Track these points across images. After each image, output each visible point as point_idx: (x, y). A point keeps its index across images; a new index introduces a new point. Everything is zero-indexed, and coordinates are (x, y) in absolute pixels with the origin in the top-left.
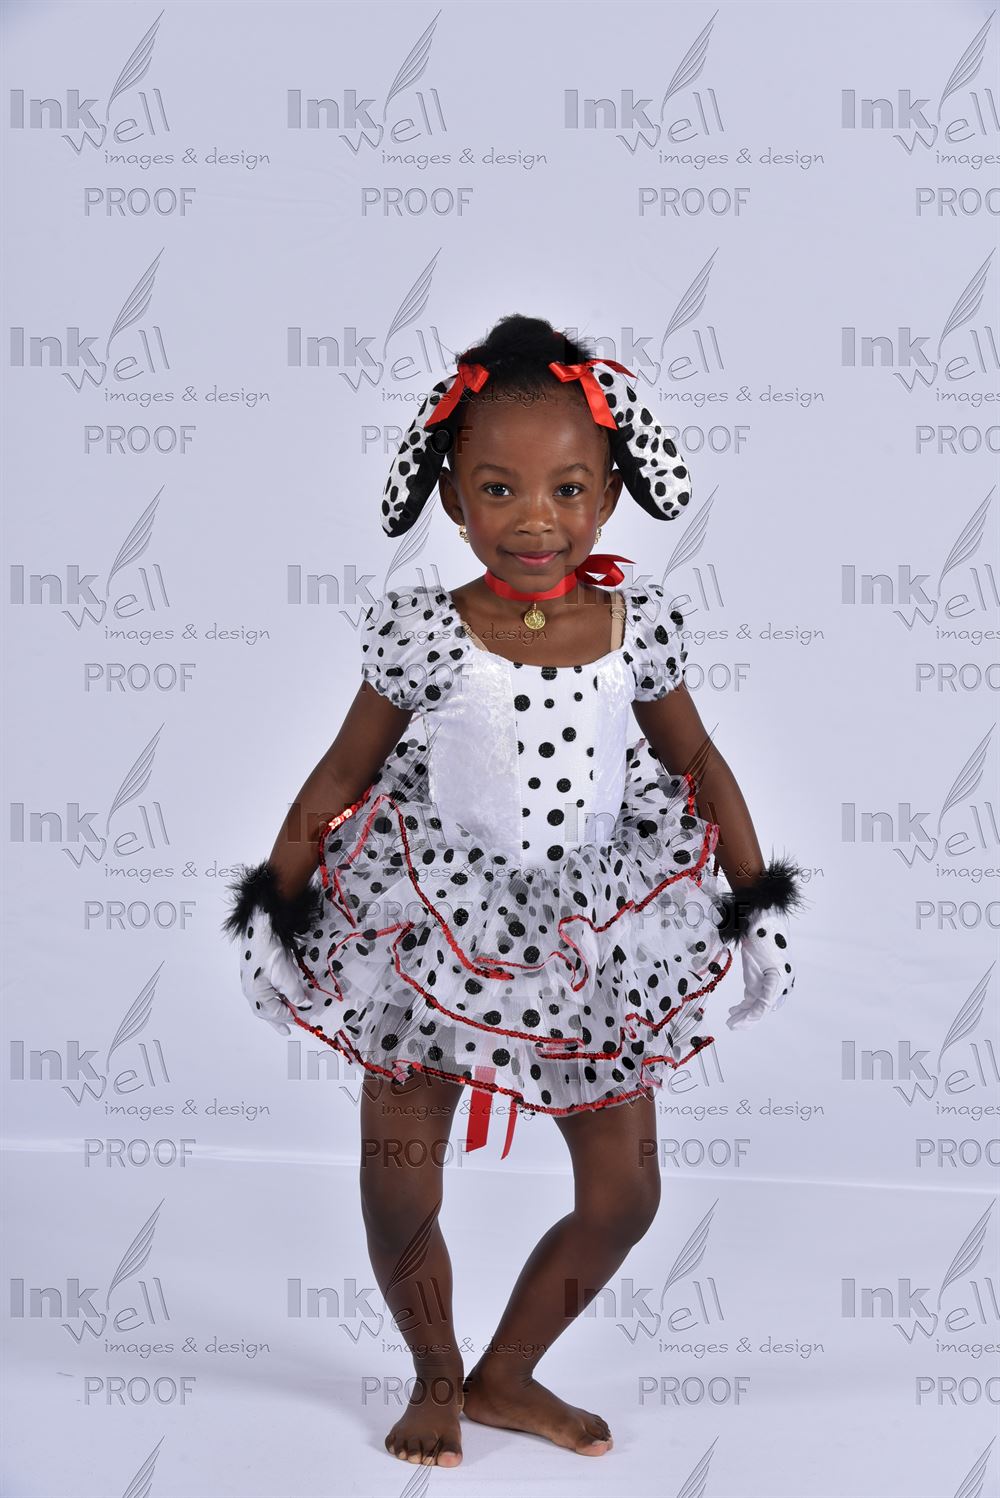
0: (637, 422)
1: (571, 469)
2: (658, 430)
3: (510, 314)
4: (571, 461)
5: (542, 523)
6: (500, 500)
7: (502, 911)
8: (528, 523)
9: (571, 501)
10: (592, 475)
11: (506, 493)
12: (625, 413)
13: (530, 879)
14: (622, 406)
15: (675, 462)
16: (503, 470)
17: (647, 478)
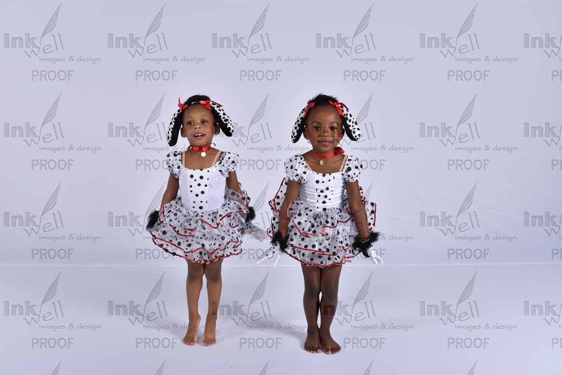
0: (348, 116)
4: (334, 120)
7: (310, 222)
13: (318, 215)
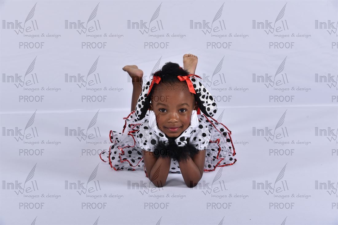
1: (183, 104)
2: (208, 93)
3: (168, 62)
5: (175, 120)
6: (164, 113)
8: (171, 120)
9: (183, 113)
10: (189, 106)
11: (165, 111)
12: (199, 89)
14: (198, 87)
15: (213, 102)
16: (164, 105)
17: (205, 106)
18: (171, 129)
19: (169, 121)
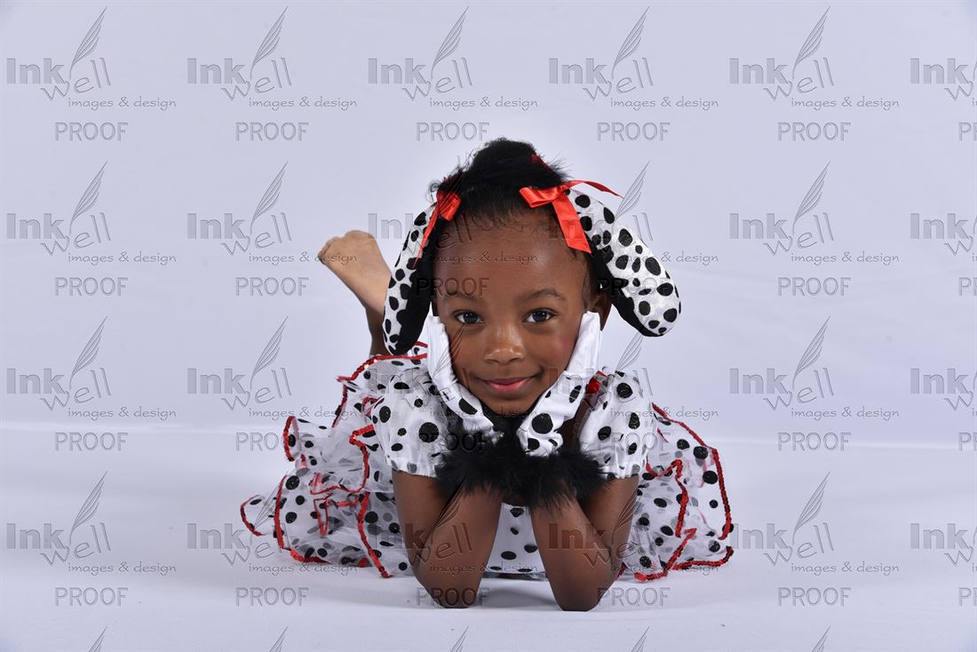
0: (615, 244)
1: (540, 294)
2: (639, 250)
5: (512, 350)
6: (472, 327)
8: (496, 352)
15: (660, 280)
18: (497, 386)
19: (490, 356)
